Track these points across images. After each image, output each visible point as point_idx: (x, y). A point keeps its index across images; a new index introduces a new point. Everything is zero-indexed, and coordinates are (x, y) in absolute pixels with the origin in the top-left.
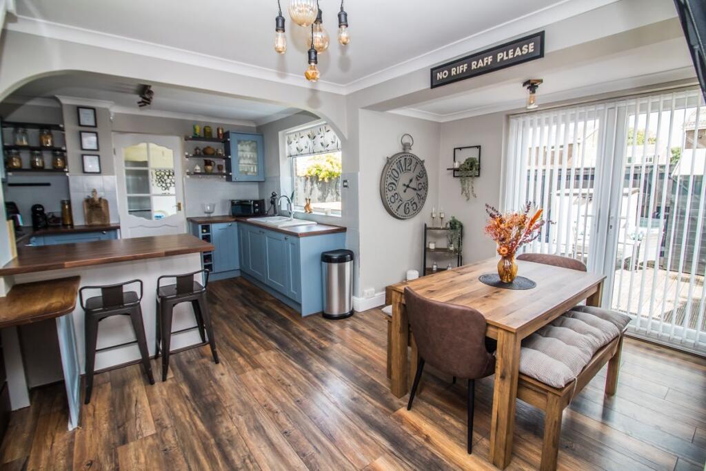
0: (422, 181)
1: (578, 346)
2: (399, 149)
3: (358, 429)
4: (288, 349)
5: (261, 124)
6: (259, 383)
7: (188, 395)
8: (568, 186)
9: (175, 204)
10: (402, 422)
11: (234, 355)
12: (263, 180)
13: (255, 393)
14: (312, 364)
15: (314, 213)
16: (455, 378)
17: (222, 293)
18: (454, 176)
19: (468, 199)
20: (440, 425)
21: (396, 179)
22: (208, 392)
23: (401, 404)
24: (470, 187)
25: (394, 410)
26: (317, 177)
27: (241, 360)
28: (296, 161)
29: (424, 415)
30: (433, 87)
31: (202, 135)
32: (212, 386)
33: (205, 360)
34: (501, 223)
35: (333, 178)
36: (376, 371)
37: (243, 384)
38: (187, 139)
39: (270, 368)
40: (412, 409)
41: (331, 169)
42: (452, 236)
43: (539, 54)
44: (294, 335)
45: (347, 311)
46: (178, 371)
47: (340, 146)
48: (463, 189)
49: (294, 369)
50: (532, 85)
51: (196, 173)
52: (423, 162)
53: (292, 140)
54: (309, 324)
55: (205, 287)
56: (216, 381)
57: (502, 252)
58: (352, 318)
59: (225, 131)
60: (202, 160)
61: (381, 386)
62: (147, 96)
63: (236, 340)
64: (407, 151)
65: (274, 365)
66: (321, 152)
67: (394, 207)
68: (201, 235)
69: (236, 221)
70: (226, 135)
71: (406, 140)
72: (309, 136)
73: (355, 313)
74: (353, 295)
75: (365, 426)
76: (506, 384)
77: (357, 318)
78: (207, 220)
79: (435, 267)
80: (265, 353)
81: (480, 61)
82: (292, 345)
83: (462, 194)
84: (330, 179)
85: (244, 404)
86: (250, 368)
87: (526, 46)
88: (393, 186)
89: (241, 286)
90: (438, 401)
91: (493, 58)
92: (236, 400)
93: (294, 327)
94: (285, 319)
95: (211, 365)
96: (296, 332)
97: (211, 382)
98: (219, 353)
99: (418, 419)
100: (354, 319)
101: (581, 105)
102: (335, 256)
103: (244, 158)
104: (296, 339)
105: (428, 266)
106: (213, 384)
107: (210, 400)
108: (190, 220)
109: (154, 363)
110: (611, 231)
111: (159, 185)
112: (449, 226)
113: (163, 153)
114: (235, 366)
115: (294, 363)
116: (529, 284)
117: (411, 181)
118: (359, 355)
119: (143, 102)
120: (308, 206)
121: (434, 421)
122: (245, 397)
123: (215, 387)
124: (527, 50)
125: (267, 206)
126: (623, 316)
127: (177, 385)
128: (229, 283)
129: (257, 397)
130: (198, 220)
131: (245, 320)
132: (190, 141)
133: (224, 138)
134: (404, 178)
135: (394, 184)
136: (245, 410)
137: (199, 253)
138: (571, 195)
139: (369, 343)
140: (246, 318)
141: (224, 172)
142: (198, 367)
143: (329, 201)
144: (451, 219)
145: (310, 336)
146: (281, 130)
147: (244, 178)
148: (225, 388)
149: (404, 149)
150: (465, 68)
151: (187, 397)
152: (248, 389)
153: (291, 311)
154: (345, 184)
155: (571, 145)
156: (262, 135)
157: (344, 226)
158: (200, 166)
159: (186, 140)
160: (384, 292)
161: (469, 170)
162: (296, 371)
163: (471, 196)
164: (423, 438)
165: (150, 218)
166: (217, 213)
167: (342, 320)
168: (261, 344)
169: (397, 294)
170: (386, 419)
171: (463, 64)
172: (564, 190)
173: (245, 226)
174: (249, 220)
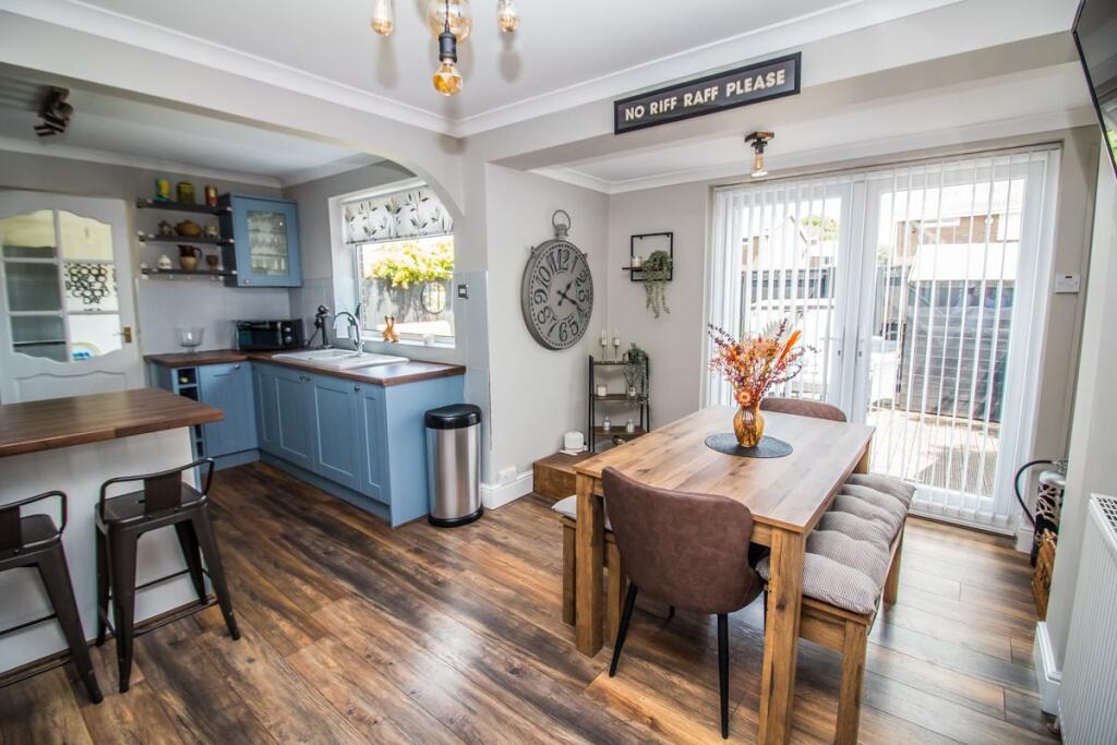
0: (583, 286)
1: (871, 541)
2: (549, 235)
3: (533, 727)
4: (377, 591)
5: (293, 182)
6: (329, 667)
7: (183, 714)
8: (765, 297)
9: (117, 329)
10: (604, 700)
11: (269, 617)
12: (299, 285)
13: (325, 690)
14: (425, 615)
15: (401, 342)
16: (672, 609)
17: (228, 496)
18: (632, 280)
19: (657, 316)
20: (668, 696)
21: (545, 283)
22: (226, 702)
23: (596, 668)
24: (660, 298)
25: (589, 680)
26: (389, 280)
27: (285, 626)
28: (361, 250)
29: (639, 681)
30: (618, 131)
31: (174, 198)
32: (233, 689)
33: (210, 635)
34: (738, 354)
35: (416, 283)
36: (543, 613)
37: (299, 675)
38: (141, 205)
39: (346, 633)
40: (618, 673)
41: (414, 268)
42: (632, 374)
43: (793, 88)
44: (384, 563)
45: (473, 510)
46: (153, 665)
47: (448, 226)
48: (649, 301)
49: (393, 630)
50: (758, 140)
51: (162, 271)
52: (585, 256)
53: (355, 213)
54: (407, 540)
55: (205, 493)
56: (238, 676)
57: (741, 400)
58: (481, 520)
59: (221, 192)
60: (174, 246)
61: (558, 639)
62: (58, 115)
63: (270, 585)
64: (562, 237)
65: (354, 628)
66: (412, 235)
67: (544, 330)
68: (176, 388)
69: (249, 359)
70: (224, 200)
71: (560, 220)
72: (388, 208)
73: (486, 514)
74: (482, 481)
75: (544, 720)
76: (786, 617)
77: (490, 520)
78: (189, 359)
79: (607, 425)
80: (333, 606)
81: (699, 93)
82: (382, 583)
83: (648, 306)
84: (411, 283)
85: (307, 715)
86: (306, 639)
87: (773, 74)
88: (543, 295)
89: (263, 480)
90: (654, 652)
91: (719, 90)
92: (287, 711)
93: (381, 549)
94: (360, 535)
95: (223, 644)
96: (387, 558)
97: (229, 679)
98: (238, 617)
99: (632, 690)
100: (486, 522)
101: (805, 176)
102: (449, 418)
103: (259, 244)
104: (389, 572)
105: (597, 424)
106: (233, 684)
107: (233, 720)
108: (151, 361)
109: (95, 654)
110: (862, 360)
111: (77, 293)
112: (627, 358)
113: (87, 232)
114: (276, 641)
115: (391, 618)
116: (783, 450)
117: (569, 287)
118: (508, 587)
119: (47, 126)
120: (390, 329)
121: (655, 687)
122: (306, 701)
123: (239, 689)
124: (773, 80)
125: (307, 332)
126: (906, 486)
127: (154, 697)
128: (239, 476)
129: (330, 696)
130: (171, 361)
131: (281, 545)
132: (146, 210)
133: (221, 207)
134: (559, 282)
135: (544, 292)
136: (310, 727)
137: (187, 428)
138: (770, 308)
139: (519, 563)
140: (283, 541)
141: (221, 268)
142: (196, 652)
143: (410, 321)
144: (630, 348)
145: (413, 562)
146: (332, 196)
147: (258, 280)
148: (260, 689)
149: (557, 235)
150: (673, 104)
151: (181, 720)
152: (310, 684)
153: (370, 520)
154: (462, 291)
155: (756, 238)
156: (296, 204)
157: (462, 364)
158: (168, 256)
159: (139, 207)
160: (531, 472)
161: (655, 271)
162: (399, 633)
163: (662, 310)
164: (647, 723)
165: (63, 357)
166: (209, 344)
167: (465, 527)
168: (321, 588)
169: (586, 479)
170: (579, 700)
171: (670, 97)
172: (760, 302)
173: (266, 369)
174: (276, 357)
